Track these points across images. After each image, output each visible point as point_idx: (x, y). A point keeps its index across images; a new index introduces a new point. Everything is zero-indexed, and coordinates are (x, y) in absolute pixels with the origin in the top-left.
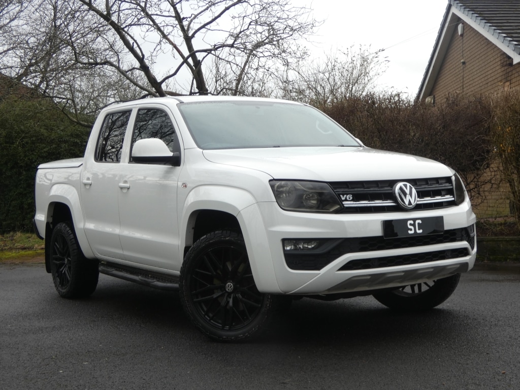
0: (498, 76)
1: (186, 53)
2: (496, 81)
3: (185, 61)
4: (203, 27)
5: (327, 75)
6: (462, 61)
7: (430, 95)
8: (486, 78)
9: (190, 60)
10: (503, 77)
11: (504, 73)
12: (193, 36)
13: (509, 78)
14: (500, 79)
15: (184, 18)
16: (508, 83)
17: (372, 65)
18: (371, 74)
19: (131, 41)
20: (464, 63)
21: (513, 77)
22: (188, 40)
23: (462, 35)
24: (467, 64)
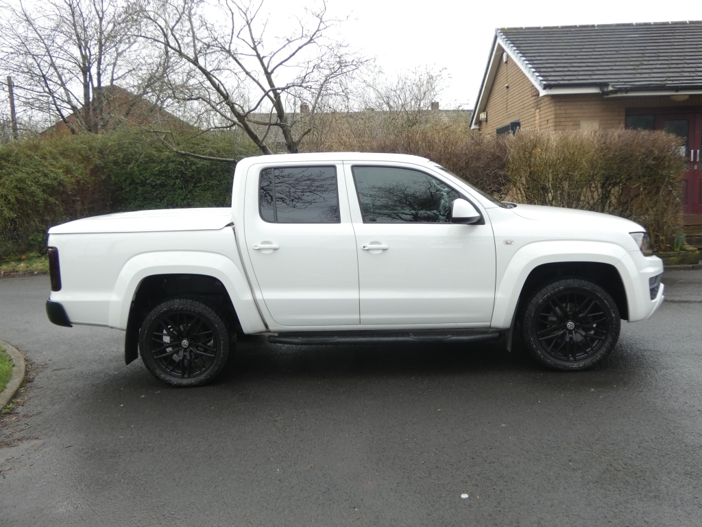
0: (531, 103)
1: (267, 88)
2: (529, 107)
3: (267, 94)
4: (281, 64)
5: (398, 92)
6: (506, 85)
7: (484, 111)
8: (523, 103)
9: (271, 94)
10: (535, 104)
11: (535, 101)
12: (272, 72)
13: (539, 106)
14: (532, 106)
15: (264, 57)
16: (538, 111)
17: (437, 82)
18: (437, 89)
19: (217, 82)
20: (507, 87)
21: (541, 105)
22: (268, 75)
23: (506, 62)
24: (510, 88)
